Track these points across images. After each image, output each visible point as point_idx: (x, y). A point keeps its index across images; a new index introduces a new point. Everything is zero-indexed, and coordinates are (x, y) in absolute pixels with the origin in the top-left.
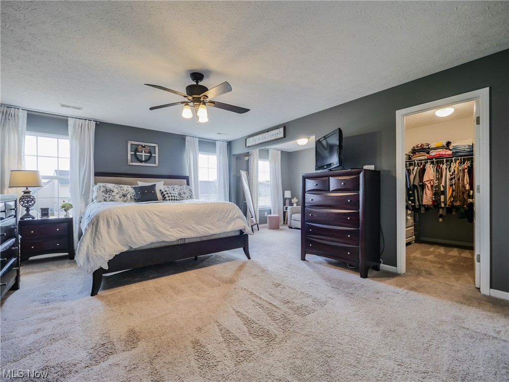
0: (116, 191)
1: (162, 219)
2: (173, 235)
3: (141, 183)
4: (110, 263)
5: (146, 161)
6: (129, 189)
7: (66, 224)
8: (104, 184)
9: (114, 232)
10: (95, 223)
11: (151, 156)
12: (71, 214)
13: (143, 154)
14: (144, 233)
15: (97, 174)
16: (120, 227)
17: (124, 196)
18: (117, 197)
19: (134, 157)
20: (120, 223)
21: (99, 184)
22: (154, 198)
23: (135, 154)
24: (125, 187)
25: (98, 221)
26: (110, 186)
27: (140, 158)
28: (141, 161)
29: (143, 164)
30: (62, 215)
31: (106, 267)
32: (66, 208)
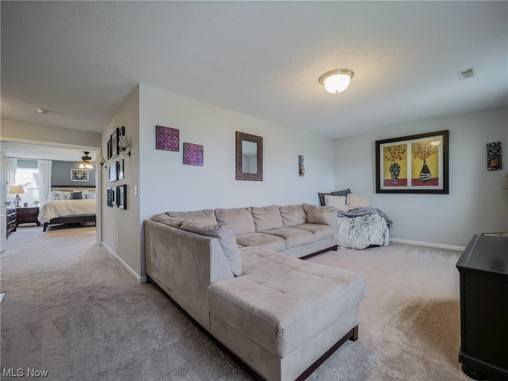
0: (61, 195)
1: (74, 206)
2: (79, 213)
3: (76, 190)
4: (50, 220)
5: (81, 179)
6: (68, 194)
7: (36, 210)
8: (55, 192)
9: (52, 210)
10: (45, 207)
11: (84, 176)
12: (39, 205)
13: (80, 175)
14: (65, 211)
15: (52, 186)
16: (55, 209)
17: (65, 197)
18: (62, 198)
19: (74, 178)
20: (55, 207)
21: (54, 192)
22: (81, 198)
23: (75, 175)
24: (66, 193)
25: (46, 206)
26: (58, 192)
27: (78, 177)
28: (79, 179)
29: (80, 180)
30: (34, 206)
31: (49, 222)
32: (36, 203)
